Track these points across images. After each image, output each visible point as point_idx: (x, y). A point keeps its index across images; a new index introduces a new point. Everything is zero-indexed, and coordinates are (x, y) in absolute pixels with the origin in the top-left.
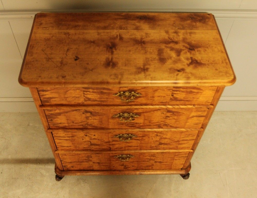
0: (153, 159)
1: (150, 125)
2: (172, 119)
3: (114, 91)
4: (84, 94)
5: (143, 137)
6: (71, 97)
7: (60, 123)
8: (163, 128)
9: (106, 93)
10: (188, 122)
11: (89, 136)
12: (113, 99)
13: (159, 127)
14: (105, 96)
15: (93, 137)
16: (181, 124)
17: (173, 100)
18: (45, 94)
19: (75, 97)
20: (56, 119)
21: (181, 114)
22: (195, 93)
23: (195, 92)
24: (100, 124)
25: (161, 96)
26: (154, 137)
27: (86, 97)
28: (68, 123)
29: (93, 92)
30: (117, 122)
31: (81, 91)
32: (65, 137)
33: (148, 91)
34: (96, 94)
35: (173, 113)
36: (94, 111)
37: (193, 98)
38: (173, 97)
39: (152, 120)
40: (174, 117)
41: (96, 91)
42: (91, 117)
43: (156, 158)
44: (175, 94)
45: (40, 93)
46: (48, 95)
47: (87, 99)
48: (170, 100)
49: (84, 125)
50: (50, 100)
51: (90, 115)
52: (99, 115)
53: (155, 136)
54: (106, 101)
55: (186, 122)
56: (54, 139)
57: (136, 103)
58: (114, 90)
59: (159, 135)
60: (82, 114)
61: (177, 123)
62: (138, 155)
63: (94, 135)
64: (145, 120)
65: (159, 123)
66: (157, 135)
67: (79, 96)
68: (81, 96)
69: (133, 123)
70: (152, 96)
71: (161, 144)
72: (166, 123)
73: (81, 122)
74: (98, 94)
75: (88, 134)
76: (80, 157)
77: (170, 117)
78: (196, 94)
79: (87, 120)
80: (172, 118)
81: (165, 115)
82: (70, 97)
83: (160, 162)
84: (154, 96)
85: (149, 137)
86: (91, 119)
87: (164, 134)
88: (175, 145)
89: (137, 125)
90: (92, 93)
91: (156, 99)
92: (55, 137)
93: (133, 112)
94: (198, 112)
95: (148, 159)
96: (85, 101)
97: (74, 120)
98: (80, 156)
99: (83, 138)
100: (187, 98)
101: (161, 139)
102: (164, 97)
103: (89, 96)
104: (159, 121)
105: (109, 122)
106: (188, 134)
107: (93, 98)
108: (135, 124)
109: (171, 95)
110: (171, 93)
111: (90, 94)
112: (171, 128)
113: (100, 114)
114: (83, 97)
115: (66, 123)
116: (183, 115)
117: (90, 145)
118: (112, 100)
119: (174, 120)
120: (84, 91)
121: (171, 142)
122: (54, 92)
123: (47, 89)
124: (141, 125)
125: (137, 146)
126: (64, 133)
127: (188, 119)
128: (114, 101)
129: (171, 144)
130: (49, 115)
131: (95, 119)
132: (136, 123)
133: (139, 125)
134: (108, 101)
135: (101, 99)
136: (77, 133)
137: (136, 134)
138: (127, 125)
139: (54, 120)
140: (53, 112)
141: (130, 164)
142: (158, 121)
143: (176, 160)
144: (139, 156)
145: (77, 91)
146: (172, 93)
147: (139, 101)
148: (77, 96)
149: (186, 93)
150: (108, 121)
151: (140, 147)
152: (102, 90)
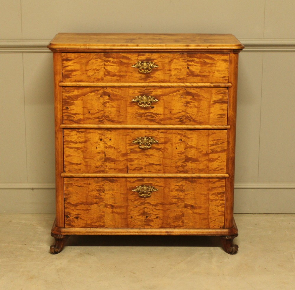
0: (182, 197)
1: (171, 119)
2: (193, 107)
3: (132, 61)
4: (105, 65)
5: (165, 143)
6: (92, 69)
7: (75, 114)
8: (186, 124)
9: (125, 63)
10: (212, 113)
11: (104, 141)
12: (132, 72)
13: (181, 121)
14: (124, 68)
15: (109, 143)
16: (205, 115)
17: (190, 75)
18: (67, 65)
19: (95, 69)
20: (71, 107)
21: (201, 98)
22: (209, 65)
23: (208, 63)
24: (117, 116)
25: (177, 68)
26: (178, 143)
27: (106, 70)
28: (84, 114)
29: (113, 62)
30: (135, 112)
31: (102, 60)
32: (77, 143)
33: (164, 61)
34: (116, 65)
35: (193, 96)
36: (112, 92)
37: (209, 72)
38: (189, 70)
39: (172, 108)
40: (195, 103)
41: (115, 61)
42: (108, 102)
43: (185, 194)
44: (190, 65)
45: (63, 64)
46: (70, 66)
47: (106, 73)
48: (187, 75)
49: (100, 117)
50: (71, 74)
51: (108, 99)
52: (117, 100)
53: (179, 141)
54: (125, 75)
55: (210, 113)
56: (64, 146)
57: (154, 79)
58: (132, 59)
59: (183, 140)
60: (99, 97)
61: (200, 114)
62: (162, 187)
63: (110, 138)
64: (165, 108)
65: (180, 113)
66: (182, 140)
67: (100, 68)
68: (102, 68)
69: (152, 115)
70: (169, 69)
71: (188, 159)
72: (188, 115)
73: (98, 112)
74: (117, 65)
75: (103, 137)
76: (89, 190)
77: (191, 103)
78: (211, 67)
79: (105, 108)
80: (193, 105)
81: (185, 100)
82: (90, 69)
83: (192, 207)
84: (171, 69)
85: (172, 144)
86: (108, 107)
87: (188, 138)
88: (205, 162)
89: (157, 118)
90: (112, 64)
91: (173, 73)
92: (66, 143)
93: (152, 95)
94: (218, 94)
95: (175, 197)
96: (104, 77)
97: (90, 108)
98: (90, 187)
99: (97, 144)
100: (203, 72)
101: (186, 148)
102: (181, 70)
103: (109, 68)
104: (180, 111)
105: (127, 112)
106: (216, 139)
107: (113, 71)
108: (155, 116)
109: (186, 67)
110: (186, 64)
111: (110, 65)
112: (194, 123)
113: (118, 98)
114: (103, 69)
115: (81, 113)
116: (203, 100)
117: (104, 160)
118: (130, 74)
119: (196, 109)
120: (105, 61)
121: (200, 157)
122: (77, 61)
123: (71, 57)
124: (162, 117)
125: (160, 165)
126: (77, 135)
127: (210, 107)
128: (133, 76)
129: (200, 159)
130: (66, 99)
131: (113, 107)
132: (157, 114)
133: (160, 117)
134: (127, 75)
135: (120, 72)
136: (92, 134)
137: (157, 137)
138: (146, 118)
139: (70, 108)
140: (71, 93)
141: (152, 211)
142: (178, 111)
143: (212, 201)
144: (163, 189)
145: (98, 60)
146: (188, 65)
147: (157, 76)
148: (98, 68)
149: (201, 65)
150: (126, 110)
151: (163, 165)
152: (121, 60)
